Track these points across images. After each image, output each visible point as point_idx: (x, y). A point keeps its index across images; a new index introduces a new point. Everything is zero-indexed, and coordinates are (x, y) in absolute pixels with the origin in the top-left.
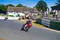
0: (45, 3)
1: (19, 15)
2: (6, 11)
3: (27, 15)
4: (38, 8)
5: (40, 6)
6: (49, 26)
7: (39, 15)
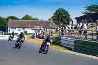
0: (66, 13)
1: (26, 32)
2: (6, 26)
3: (39, 32)
6: (73, 48)
7: (57, 31)
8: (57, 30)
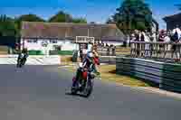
0: (145, 7)
1: (59, 48)
2: (17, 36)
3: (87, 48)
4: (121, 25)
5: (128, 18)
6: (160, 81)
8: (125, 43)
